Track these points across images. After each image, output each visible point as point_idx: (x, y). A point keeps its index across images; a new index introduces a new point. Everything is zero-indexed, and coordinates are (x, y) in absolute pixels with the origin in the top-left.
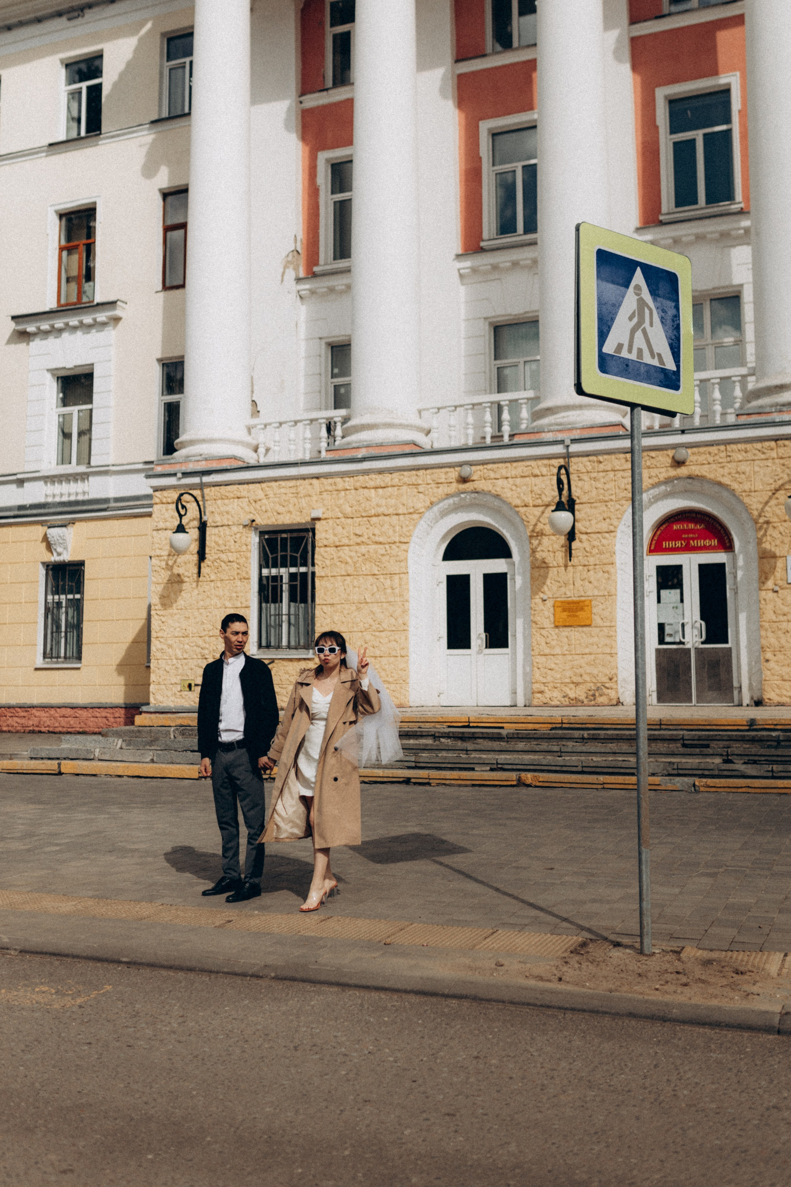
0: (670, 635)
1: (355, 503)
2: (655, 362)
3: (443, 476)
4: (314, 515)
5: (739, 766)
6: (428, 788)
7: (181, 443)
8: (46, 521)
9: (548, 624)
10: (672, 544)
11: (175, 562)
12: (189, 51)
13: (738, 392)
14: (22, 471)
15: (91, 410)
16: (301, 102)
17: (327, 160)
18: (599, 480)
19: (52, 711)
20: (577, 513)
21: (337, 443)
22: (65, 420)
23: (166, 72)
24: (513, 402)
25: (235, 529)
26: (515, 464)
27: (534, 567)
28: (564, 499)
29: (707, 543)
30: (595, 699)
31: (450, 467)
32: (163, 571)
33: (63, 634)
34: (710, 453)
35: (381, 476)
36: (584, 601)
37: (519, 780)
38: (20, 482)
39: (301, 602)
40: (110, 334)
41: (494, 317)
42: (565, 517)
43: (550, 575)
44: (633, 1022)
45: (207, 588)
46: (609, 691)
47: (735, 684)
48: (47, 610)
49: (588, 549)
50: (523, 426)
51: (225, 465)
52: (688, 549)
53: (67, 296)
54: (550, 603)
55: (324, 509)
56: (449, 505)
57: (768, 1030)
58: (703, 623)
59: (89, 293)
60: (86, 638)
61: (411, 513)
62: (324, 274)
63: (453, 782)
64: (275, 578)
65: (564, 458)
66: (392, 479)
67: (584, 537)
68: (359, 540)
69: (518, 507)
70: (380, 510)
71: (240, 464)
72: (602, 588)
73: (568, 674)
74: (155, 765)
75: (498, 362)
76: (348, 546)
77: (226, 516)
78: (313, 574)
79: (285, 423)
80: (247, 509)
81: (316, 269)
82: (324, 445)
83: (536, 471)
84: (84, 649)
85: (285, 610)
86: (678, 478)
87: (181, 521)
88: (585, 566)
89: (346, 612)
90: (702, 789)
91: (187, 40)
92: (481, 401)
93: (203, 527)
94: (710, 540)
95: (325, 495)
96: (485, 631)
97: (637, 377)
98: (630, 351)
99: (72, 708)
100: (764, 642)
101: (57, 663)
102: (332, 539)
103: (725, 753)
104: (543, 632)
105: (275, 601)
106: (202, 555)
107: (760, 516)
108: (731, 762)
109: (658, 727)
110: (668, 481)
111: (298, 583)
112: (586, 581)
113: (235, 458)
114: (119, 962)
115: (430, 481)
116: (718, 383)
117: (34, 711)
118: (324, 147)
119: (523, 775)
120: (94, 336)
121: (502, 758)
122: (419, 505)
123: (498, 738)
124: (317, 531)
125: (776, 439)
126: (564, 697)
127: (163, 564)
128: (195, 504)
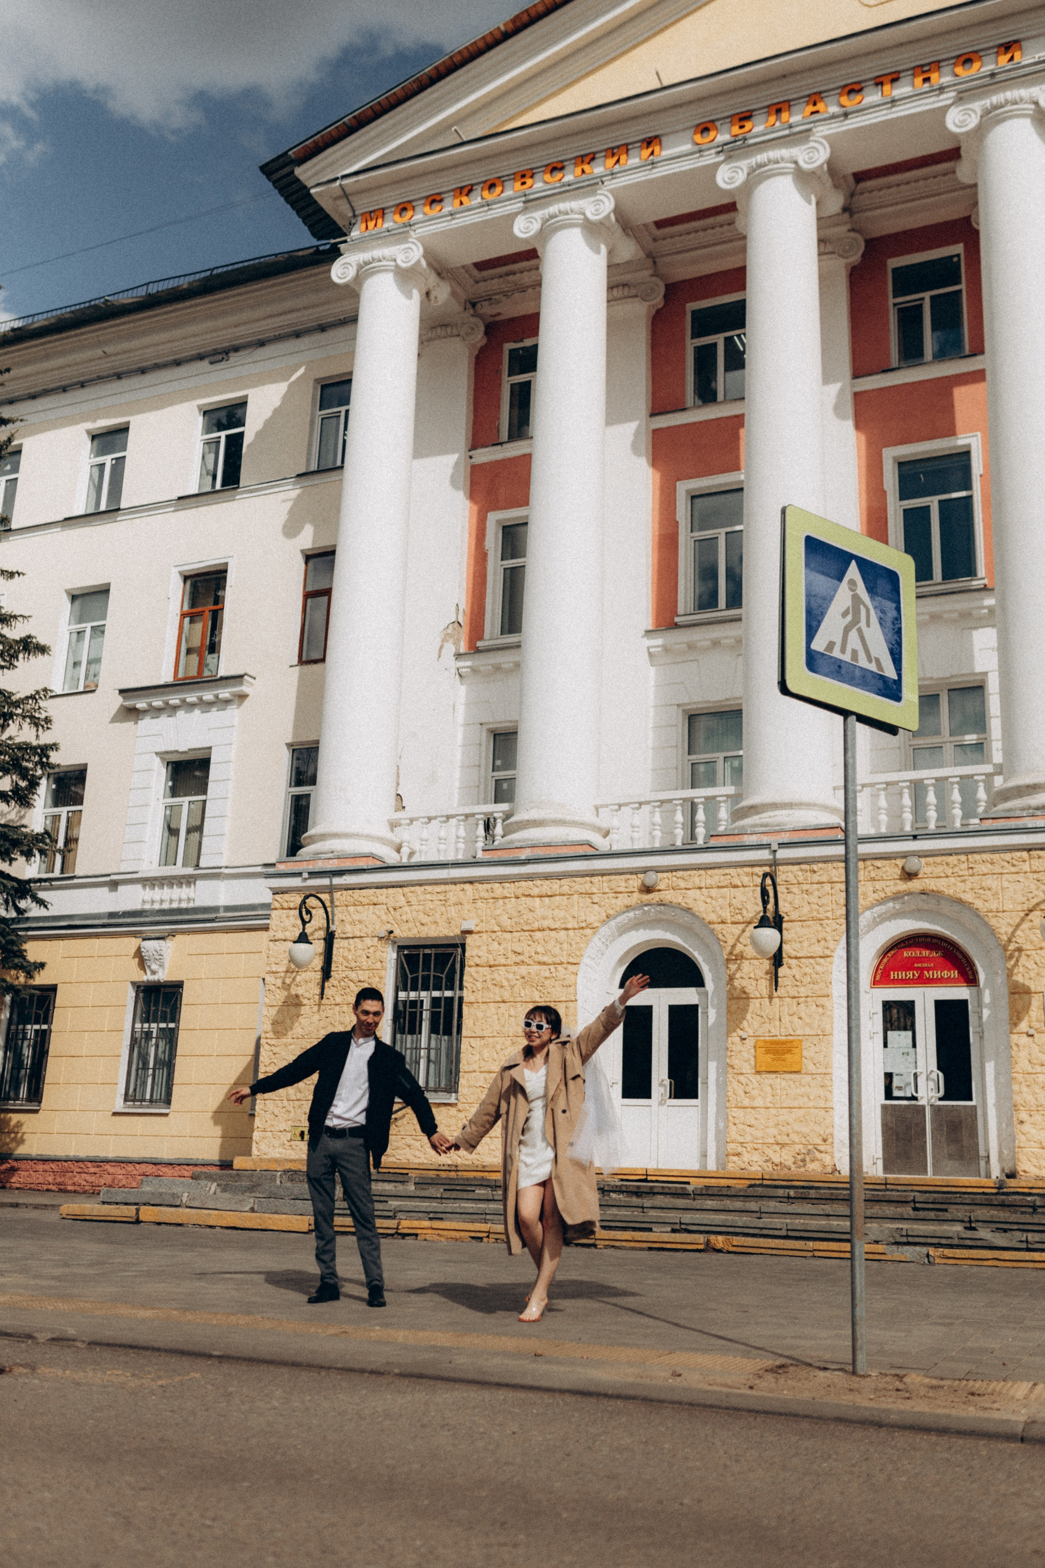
0: (899, 1088)
1: (515, 914)
2: (873, 667)
3: (623, 884)
4: (466, 926)
5: (984, 1233)
6: (593, 1250)
7: (310, 837)
8: (140, 932)
9: (747, 1068)
10: (902, 975)
11: (294, 979)
12: (345, 400)
13: (982, 794)
14: (117, 871)
15: (205, 802)
16: (471, 457)
17: (498, 522)
18: (811, 893)
19: (130, 1168)
20: (784, 932)
21: (496, 843)
22: (172, 812)
23: (318, 422)
24: (709, 799)
25: (368, 942)
26: (710, 872)
27: (731, 998)
28: (770, 915)
29: (946, 974)
30: (805, 1166)
31: (632, 873)
32: (278, 991)
33: (151, 1071)
34: (947, 864)
35: (548, 882)
36: (792, 1042)
37: (708, 1243)
38: (114, 885)
39: (444, 1034)
40: (233, 713)
41: (689, 704)
42: (769, 936)
43: (751, 1009)
44: (841, 1427)
45: (330, 1013)
46: (823, 1155)
47: (982, 1153)
48: (134, 1041)
49: (797, 977)
50: (721, 829)
51: (362, 864)
52: (922, 981)
53: (186, 668)
54: (750, 1042)
55: (476, 921)
56: (630, 920)
57: (1010, 1437)
58: (941, 1075)
59: (212, 667)
60: (179, 1076)
61: (582, 928)
62: (488, 650)
63: (624, 1244)
64: (413, 1003)
65: (770, 866)
66: (561, 886)
67: (793, 962)
68: (519, 959)
69: (713, 923)
70: (545, 924)
71: (378, 864)
72: (815, 1025)
73: (774, 1131)
74: (253, 1214)
75: (693, 757)
76: (504, 965)
77: (359, 926)
78: (461, 999)
79: (435, 818)
80: (384, 917)
81: (479, 644)
82: (480, 845)
83: (737, 881)
84: (176, 1089)
85: (424, 1044)
86: (910, 893)
87: (304, 929)
88: (794, 997)
89: (498, 1047)
90: (937, 1261)
91: (345, 387)
92: (671, 797)
93: (329, 938)
94: (949, 970)
95: (479, 904)
96: (670, 1076)
97: (851, 680)
98: (843, 651)
99: (155, 1164)
100: (1017, 1099)
101: (141, 1107)
102: (485, 957)
103: (967, 1219)
104: (741, 1078)
105: (412, 1031)
106: (326, 972)
107: (1010, 941)
108: (974, 1229)
109: (883, 1187)
110: (897, 897)
111: (442, 1010)
112: (796, 1017)
113: (373, 856)
114: (210, 1356)
115: (607, 890)
116: (957, 783)
117: (108, 1167)
118: (496, 508)
119: (712, 1238)
120: (215, 716)
121: (687, 1217)
122: (592, 919)
123: (684, 1195)
124: (467, 948)
125: (1029, 849)
126: (766, 1161)
127: (279, 983)
128: (322, 911)
